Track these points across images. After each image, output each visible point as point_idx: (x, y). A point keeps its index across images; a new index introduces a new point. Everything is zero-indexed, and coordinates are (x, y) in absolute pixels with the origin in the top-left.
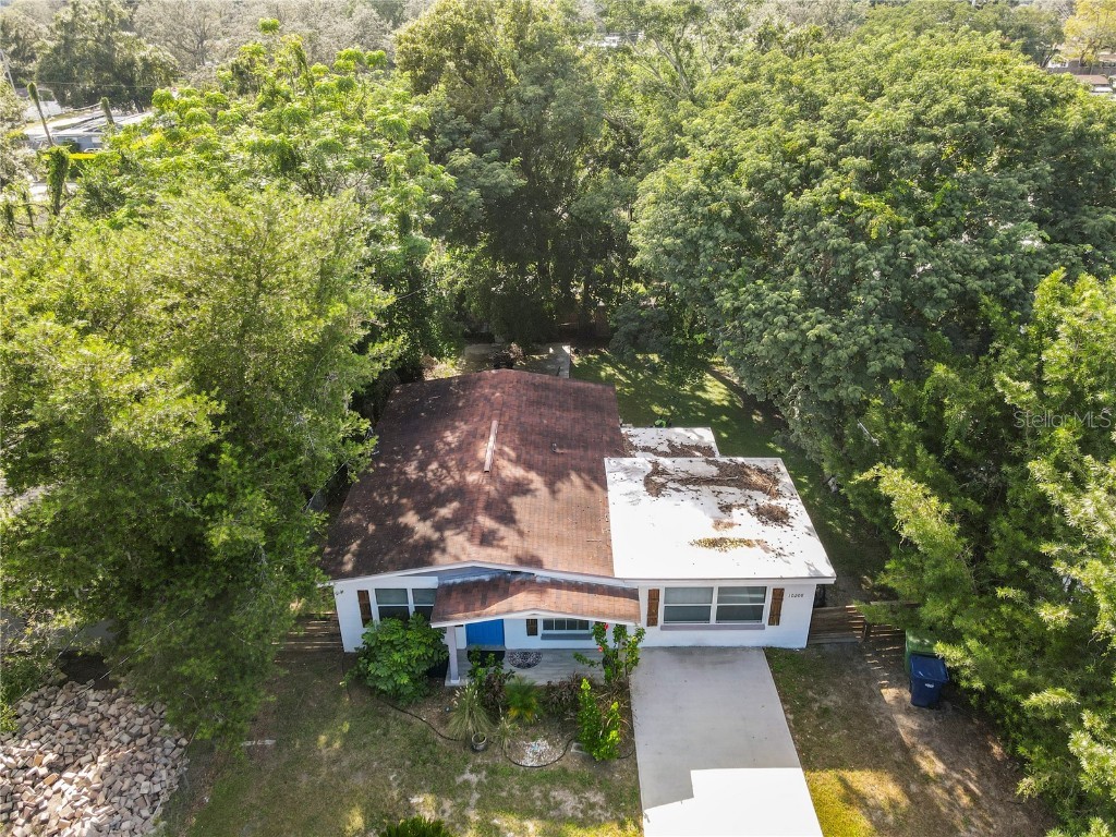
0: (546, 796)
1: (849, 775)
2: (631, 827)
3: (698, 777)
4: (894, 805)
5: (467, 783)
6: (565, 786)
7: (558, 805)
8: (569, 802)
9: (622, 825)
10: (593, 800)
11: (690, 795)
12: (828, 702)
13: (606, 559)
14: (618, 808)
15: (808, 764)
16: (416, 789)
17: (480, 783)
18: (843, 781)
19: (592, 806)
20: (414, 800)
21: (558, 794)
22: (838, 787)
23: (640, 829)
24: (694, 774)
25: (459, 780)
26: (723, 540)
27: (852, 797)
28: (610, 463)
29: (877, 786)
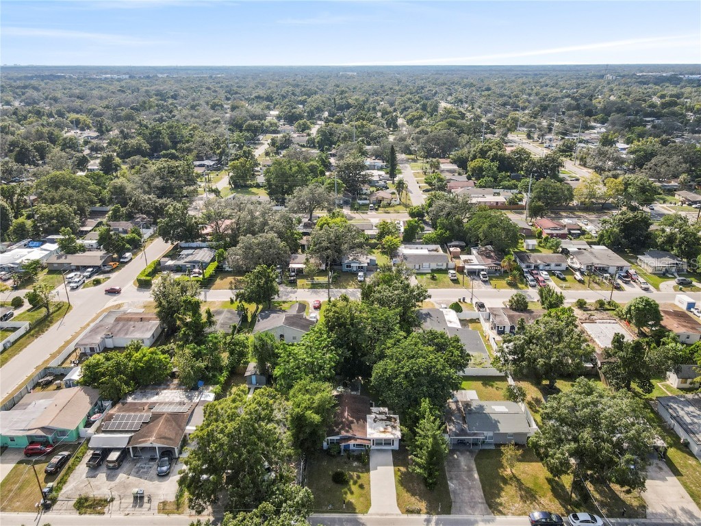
0: (357, 469)
1: (399, 467)
2: (368, 473)
3: (378, 468)
4: (404, 471)
5: (345, 467)
6: (359, 468)
8: (360, 470)
10: (363, 470)
11: (377, 470)
12: (398, 457)
13: (366, 434)
15: (394, 466)
20: (338, 469)
23: (370, 473)
26: (385, 431)
27: (399, 470)
28: (368, 416)
29: (403, 469)
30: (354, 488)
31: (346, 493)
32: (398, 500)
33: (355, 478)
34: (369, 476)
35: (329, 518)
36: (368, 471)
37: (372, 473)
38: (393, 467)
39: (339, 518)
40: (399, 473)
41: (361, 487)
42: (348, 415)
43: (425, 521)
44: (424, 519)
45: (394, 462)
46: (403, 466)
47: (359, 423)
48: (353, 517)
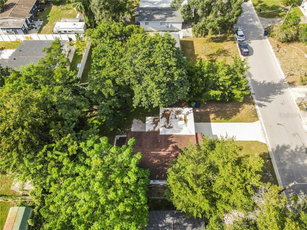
1: (211, 119)
3: (214, 134)
11: (216, 135)
13: (191, 136)
15: (210, 122)
18: (212, 119)
22: (213, 120)
26: (185, 120)
27: (214, 119)
28: (161, 134)
29: (212, 116)
32: (246, 122)
35: (280, 175)
38: (212, 123)
39: (278, 166)
40: (217, 119)
42: (164, 151)
43: (261, 107)
44: (260, 107)
45: (207, 122)
46: (209, 116)
47: (175, 141)
48: (273, 155)
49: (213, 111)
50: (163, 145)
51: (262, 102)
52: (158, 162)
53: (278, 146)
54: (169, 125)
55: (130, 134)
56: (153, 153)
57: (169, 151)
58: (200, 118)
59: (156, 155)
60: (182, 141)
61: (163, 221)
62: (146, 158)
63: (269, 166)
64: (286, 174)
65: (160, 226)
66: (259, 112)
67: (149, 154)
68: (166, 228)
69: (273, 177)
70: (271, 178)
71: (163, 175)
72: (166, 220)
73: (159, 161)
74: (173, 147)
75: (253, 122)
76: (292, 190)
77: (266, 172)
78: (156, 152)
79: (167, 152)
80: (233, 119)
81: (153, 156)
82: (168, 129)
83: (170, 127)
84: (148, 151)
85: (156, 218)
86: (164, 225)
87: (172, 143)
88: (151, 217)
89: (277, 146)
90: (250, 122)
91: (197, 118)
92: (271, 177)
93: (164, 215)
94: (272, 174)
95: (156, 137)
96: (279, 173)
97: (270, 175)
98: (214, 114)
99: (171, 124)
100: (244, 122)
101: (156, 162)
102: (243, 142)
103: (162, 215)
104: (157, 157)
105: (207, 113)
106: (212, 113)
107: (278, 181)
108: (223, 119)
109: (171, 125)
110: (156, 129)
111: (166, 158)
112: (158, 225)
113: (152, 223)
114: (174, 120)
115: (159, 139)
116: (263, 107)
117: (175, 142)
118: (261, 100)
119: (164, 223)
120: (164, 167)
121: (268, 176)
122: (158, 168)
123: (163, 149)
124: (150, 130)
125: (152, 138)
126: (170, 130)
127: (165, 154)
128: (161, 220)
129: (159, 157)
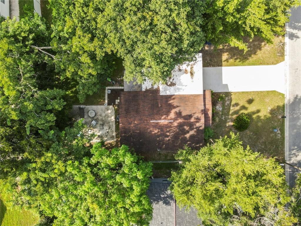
0: (227, 106)
1: (223, 60)
2: (232, 94)
3: (224, 83)
4: (228, 55)
5: (224, 118)
6: (225, 103)
7: (228, 104)
8: (228, 102)
9: (231, 95)
10: (227, 99)
11: (227, 84)
12: (209, 59)
13: (198, 96)
14: (229, 95)
15: (221, 66)
16: (226, 125)
17: (225, 116)
18: (224, 61)
19: (228, 99)
20: (227, 126)
21: (226, 104)
22: (225, 62)
23: (232, 92)
24: (223, 83)
25: (224, 119)
26: (191, 72)
27: (227, 60)
29: (225, 56)
30: (252, 108)
31: (259, 117)
32: (268, 64)
33: (237, 108)
34: (236, 93)
35: (289, 131)
36: (228, 94)
37: (231, 89)
38: (223, 68)
39: (290, 122)
40: (231, 61)
41: (250, 101)
42: (165, 119)
43: (292, 39)
44: (290, 40)
45: (219, 66)
46: (222, 55)
47: (178, 105)
48: (288, 108)
49: (227, 49)
50: (164, 110)
51: (295, 32)
52: (158, 132)
53: (297, 96)
54: (171, 80)
55: (124, 94)
56: (153, 123)
57: (171, 120)
58: (210, 60)
59: (156, 125)
60: (186, 104)
61: (165, 193)
62: (145, 128)
63: (281, 122)
64: (295, 130)
65: (162, 196)
66: (287, 48)
67: (149, 123)
68: (168, 199)
69: (281, 135)
70: (279, 135)
71: (164, 146)
72: (168, 192)
73: (160, 130)
74: (176, 113)
75: (275, 64)
76: (296, 147)
77: (275, 129)
78: (156, 120)
79: (169, 120)
80: (251, 59)
81: (153, 126)
82: (170, 87)
83: (173, 84)
84: (147, 119)
85: (158, 189)
86: (165, 196)
87: (175, 107)
88: (154, 188)
89: (295, 96)
90: (273, 63)
91: (206, 59)
92: (279, 133)
93: (166, 187)
94: (280, 131)
95: (156, 99)
96: (289, 129)
97: (279, 132)
98: (227, 53)
99: (173, 79)
100: (265, 65)
101: (156, 132)
102: (257, 93)
103: (164, 187)
104: (157, 126)
105: (219, 51)
106: (226, 52)
107: (285, 137)
108: (238, 60)
109: (174, 82)
110: (155, 87)
111: (167, 128)
112: (160, 195)
113: (155, 193)
114: (177, 73)
115: (159, 101)
116: (295, 39)
117: (178, 107)
118: (295, 28)
119: (166, 194)
120: (165, 137)
121: (276, 132)
122: (158, 139)
123: (164, 116)
124: (148, 88)
125: (151, 100)
126: (172, 88)
127: (166, 123)
128: (163, 191)
129: (160, 126)
